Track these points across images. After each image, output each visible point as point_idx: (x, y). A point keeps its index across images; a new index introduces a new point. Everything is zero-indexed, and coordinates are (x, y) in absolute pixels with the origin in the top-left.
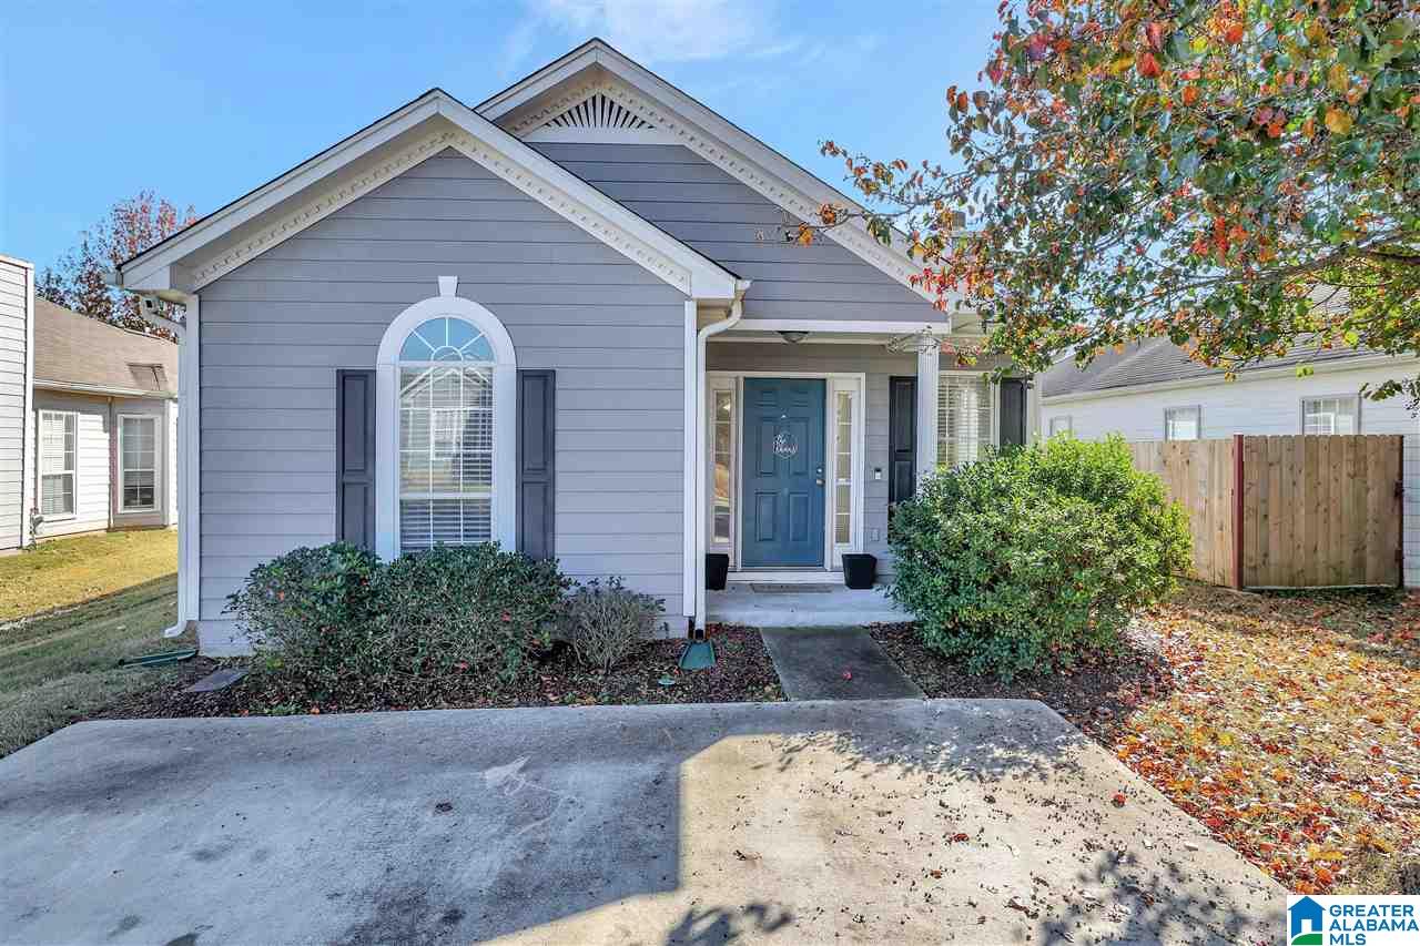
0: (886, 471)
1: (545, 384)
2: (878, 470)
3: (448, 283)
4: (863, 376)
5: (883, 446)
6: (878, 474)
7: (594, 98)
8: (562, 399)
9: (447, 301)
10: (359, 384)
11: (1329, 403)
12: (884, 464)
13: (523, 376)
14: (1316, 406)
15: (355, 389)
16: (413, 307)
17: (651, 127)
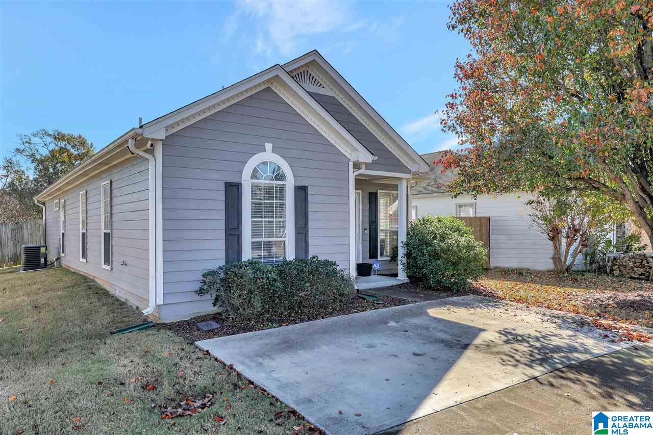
0: (368, 229)
1: (305, 191)
2: (366, 229)
3: (269, 146)
4: (361, 192)
5: (367, 220)
6: (366, 231)
7: (304, 71)
8: (311, 199)
9: (268, 155)
10: (235, 189)
11: (466, 205)
12: (367, 227)
13: (298, 188)
14: (460, 206)
15: (233, 190)
16: (255, 156)
17: (323, 87)
